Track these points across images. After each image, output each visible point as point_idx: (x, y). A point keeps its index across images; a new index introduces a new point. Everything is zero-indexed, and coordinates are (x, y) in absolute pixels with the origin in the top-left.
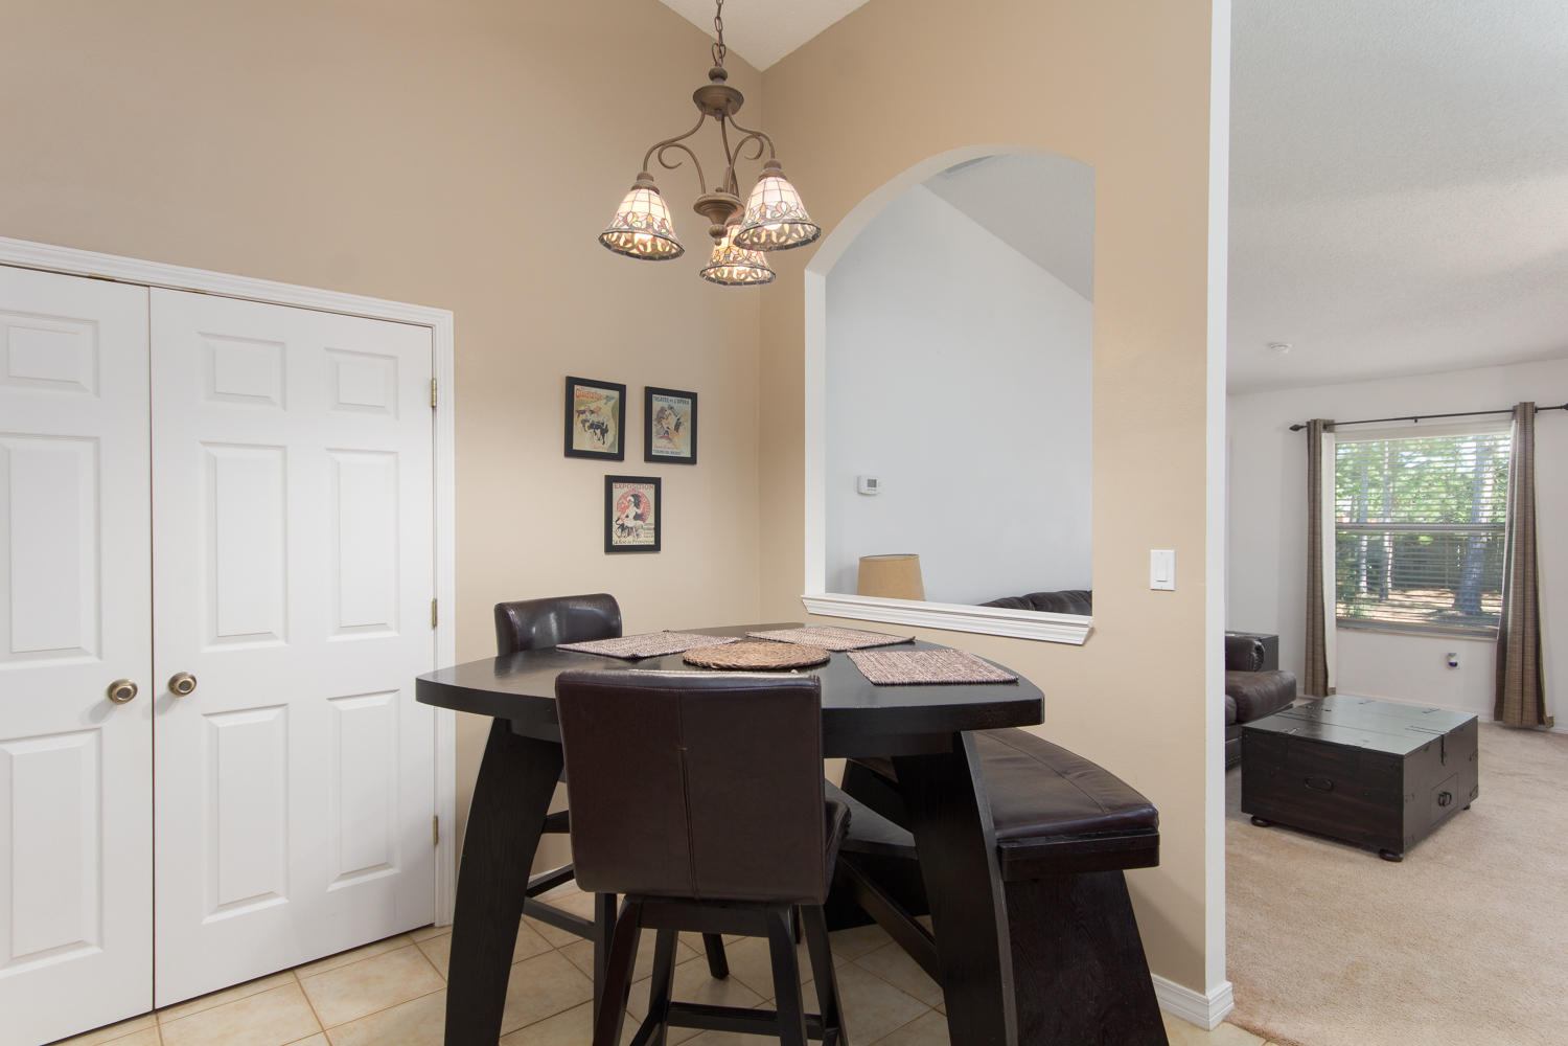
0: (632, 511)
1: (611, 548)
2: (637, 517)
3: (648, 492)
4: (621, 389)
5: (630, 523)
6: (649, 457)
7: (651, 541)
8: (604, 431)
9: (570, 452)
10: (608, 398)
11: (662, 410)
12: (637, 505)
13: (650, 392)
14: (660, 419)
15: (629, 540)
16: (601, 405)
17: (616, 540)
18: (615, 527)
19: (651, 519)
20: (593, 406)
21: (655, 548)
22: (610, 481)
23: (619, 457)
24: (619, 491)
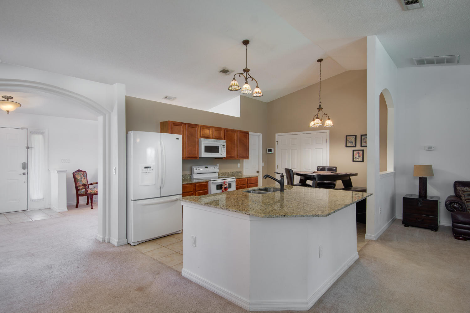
0: (358, 155)
1: (353, 161)
2: (359, 156)
3: (361, 152)
4: (356, 136)
5: (357, 157)
6: (361, 146)
7: (362, 160)
8: (352, 143)
9: (346, 147)
10: (353, 138)
11: (364, 138)
12: (359, 154)
13: (361, 135)
14: (363, 140)
15: (357, 160)
16: (352, 139)
17: (354, 160)
18: (354, 158)
19: (362, 156)
20: (350, 139)
21: (363, 161)
22: (353, 150)
23: (355, 146)
24: (355, 152)
